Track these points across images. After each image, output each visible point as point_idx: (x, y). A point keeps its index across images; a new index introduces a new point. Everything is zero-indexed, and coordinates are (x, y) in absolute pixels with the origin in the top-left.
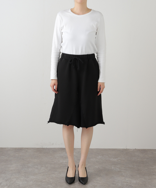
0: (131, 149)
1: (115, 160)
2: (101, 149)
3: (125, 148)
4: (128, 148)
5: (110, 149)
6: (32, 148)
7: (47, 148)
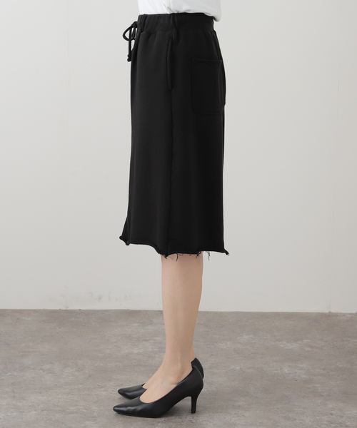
0: (344, 315)
1: (294, 346)
2: (250, 314)
3: (326, 311)
4: (334, 310)
5: (277, 314)
6: (36, 311)
7: (81, 312)
